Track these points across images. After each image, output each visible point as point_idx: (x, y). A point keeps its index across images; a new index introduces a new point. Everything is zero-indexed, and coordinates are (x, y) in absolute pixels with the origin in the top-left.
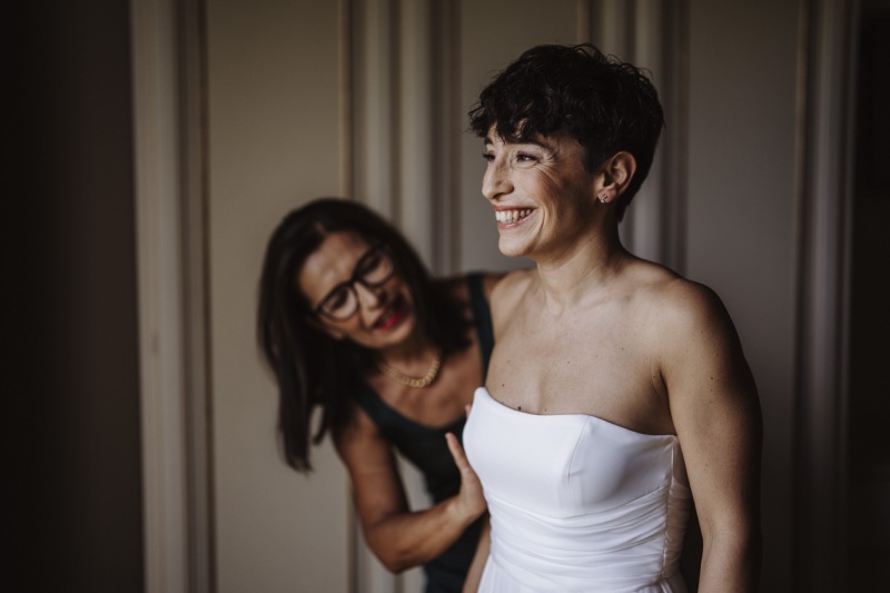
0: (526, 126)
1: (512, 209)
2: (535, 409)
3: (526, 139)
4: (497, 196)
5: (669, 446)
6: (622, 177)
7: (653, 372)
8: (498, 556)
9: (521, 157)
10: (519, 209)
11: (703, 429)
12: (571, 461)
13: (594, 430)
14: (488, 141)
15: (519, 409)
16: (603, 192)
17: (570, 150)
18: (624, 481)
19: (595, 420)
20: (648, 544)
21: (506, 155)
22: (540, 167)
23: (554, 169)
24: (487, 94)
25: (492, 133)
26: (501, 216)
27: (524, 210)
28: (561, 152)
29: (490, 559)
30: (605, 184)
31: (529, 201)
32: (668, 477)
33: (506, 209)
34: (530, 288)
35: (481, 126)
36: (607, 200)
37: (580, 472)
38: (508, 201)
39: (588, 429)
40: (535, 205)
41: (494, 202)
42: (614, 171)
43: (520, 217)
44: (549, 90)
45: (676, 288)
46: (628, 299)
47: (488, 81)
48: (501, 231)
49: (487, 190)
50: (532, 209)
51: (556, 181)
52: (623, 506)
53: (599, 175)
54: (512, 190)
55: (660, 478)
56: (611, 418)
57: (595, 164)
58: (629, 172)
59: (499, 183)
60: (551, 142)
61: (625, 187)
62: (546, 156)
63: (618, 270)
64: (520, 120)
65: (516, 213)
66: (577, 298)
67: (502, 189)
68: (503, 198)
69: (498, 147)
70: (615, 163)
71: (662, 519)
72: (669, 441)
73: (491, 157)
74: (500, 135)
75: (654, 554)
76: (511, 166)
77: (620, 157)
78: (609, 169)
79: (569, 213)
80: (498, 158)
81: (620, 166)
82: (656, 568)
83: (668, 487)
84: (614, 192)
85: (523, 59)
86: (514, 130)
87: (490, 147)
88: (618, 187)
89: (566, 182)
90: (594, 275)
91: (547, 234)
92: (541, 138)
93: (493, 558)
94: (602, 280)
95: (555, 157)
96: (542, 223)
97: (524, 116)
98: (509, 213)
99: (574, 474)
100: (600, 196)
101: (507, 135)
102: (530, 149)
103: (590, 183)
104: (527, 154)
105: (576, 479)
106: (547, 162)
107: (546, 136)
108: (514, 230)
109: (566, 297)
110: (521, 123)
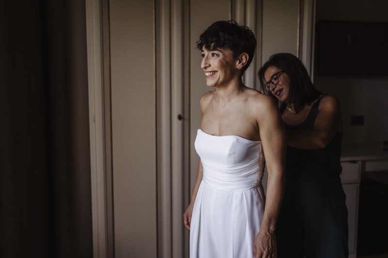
0: (214, 45)
1: (210, 72)
2: (218, 133)
3: (214, 49)
4: (206, 68)
6: (244, 61)
7: (255, 122)
9: (213, 55)
10: (213, 72)
11: (270, 139)
12: (231, 150)
13: (238, 140)
14: (203, 51)
15: (213, 135)
16: (239, 66)
17: (228, 53)
18: (246, 156)
19: (238, 137)
20: (254, 175)
21: (208, 55)
22: (219, 58)
23: (224, 59)
24: (202, 36)
25: (204, 48)
26: (207, 74)
27: (214, 72)
28: (226, 53)
29: (202, 181)
30: (239, 63)
31: (216, 69)
32: (260, 154)
33: (208, 72)
34: (214, 97)
35: (200, 46)
36: (240, 68)
37: (233, 153)
38: (209, 69)
39: (235, 140)
40: (218, 70)
41: (205, 70)
42: (242, 59)
43: (213, 74)
44: (221, 34)
46: (246, 100)
47: (202, 32)
48: (207, 79)
49: (203, 66)
50: (216, 71)
51: (224, 63)
52: (246, 163)
53: (237, 60)
54: (210, 66)
55: (258, 155)
56: (243, 136)
57: (236, 57)
58: (246, 59)
59: (206, 64)
60: (222, 50)
61: (245, 64)
62: (221, 54)
63: (243, 91)
64: (212, 43)
65: (212, 73)
66: (229, 100)
67: (207, 65)
68: (208, 68)
69: (206, 52)
70: (242, 56)
71: (258, 167)
72: (260, 143)
73: (203, 55)
74: (206, 48)
75: (255, 177)
76: (210, 58)
77: (244, 54)
78: (240, 58)
79: (228, 72)
80: (206, 56)
81: (244, 57)
82: (256, 182)
83: (260, 157)
84: (242, 66)
85: (213, 25)
86: (210, 47)
87: (203, 53)
88: (243, 64)
89: (227, 63)
90: (235, 92)
91: (221, 79)
92: (219, 49)
94: (238, 94)
95: (224, 55)
96: (220, 75)
97: (214, 42)
99: (232, 154)
100: (238, 67)
101: (208, 48)
102: (216, 52)
103: (234, 63)
104: (215, 54)
105: (233, 156)
106: (221, 56)
107: (220, 48)
108: (211, 78)
109: (226, 99)
110: (213, 44)
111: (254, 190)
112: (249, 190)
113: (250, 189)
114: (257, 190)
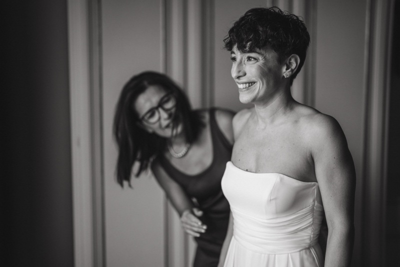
0: (251, 45)
1: (246, 83)
2: (254, 170)
3: (251, 51)
4: (239, 77)
5: (314, 187)
6: (294, 66)
7: (308, 155)
8: (237, 237)
9: (249, 58)
10: (249, 83)
11: (330, 179)
12: (271, 194)
13: (281, 180)
15: (247, 170)
16: (286, 73)
17: (271, 55)
18: (295, 203)
19: (282, 175)
20: (305, 230)
21: (242, 59)
22: (258, 63)
23: (265, 64)
24: (231, 31)
25: (235, 49)
26: (241, 86)
27: (251, 83)
28: (267, 56)
29: (233, 238)
30: (287, 69)
31: (254, 79)
32: (314, 201)
33: (243, 83)
34: (251, 116)
35: (229, 46)
36: (288, 76)
37: (275, 199)
38: (244, 79)
39: (278, 180)
40: (256, 81)
41: (237, 80)
42: (290, 63)
43: (249, 86)
44: (261, 29)
45: (318, 118)
46: (296, 122)
47: (231, 26)
48: (240, 92)
49: (234, 74)
50: (254, 83)
51: (266, 69)
52: (294, 214)
53: (284, 65)
54: (245, 74)
55: (310, 202)
56: (289, 175)
57: (282, 60)
58: (297, 63)
59: (239, 72)
60: (262, 51)
61: (295, 70)
62: (260, 58)
63: (292, 109)
64: (247, 42)
65: (247, 85)
66: (272, 121)
67: (241, 74)
68: (241, 78)
69: (238, 55)
70: (290, 60)
71: (311, 220)
72: (314, 185)
73: (234, 59)
74: (239, 49)
75: (308, 235)
76: (245, 64)
77: (293, 57)
78: (288, 63)
79: (271, 83)
80: (238, 59)
81: (293, 61)
82: (308, 241)
83: (314, 205)
84: (290, 73)
85: (246, 15)
86: (245, 47)
87: (233, 55)
88: (292, 70)
89: (270, 70)
90: (281, 110)
91: (262, 93)
92: (258, 50)
93: (235, 237)
94: (285, 113)
95: (265, 58)
96: (259, 88)
97: (250, 40)
98: (244, 85)
99: (273, 200)
100: (284, 75)
101: (242, 48)
102: (253, 55)
103: (280, 69)
104: (252, 58)
105: (274, 202)
106: (261, 61)
107: (260, 49)
108: (246, 92)
109: (268, 121)
110: (249, 43)
111: (306, 253)
112: (298, 254)
113: (300, 251)
114: (310, 251)
